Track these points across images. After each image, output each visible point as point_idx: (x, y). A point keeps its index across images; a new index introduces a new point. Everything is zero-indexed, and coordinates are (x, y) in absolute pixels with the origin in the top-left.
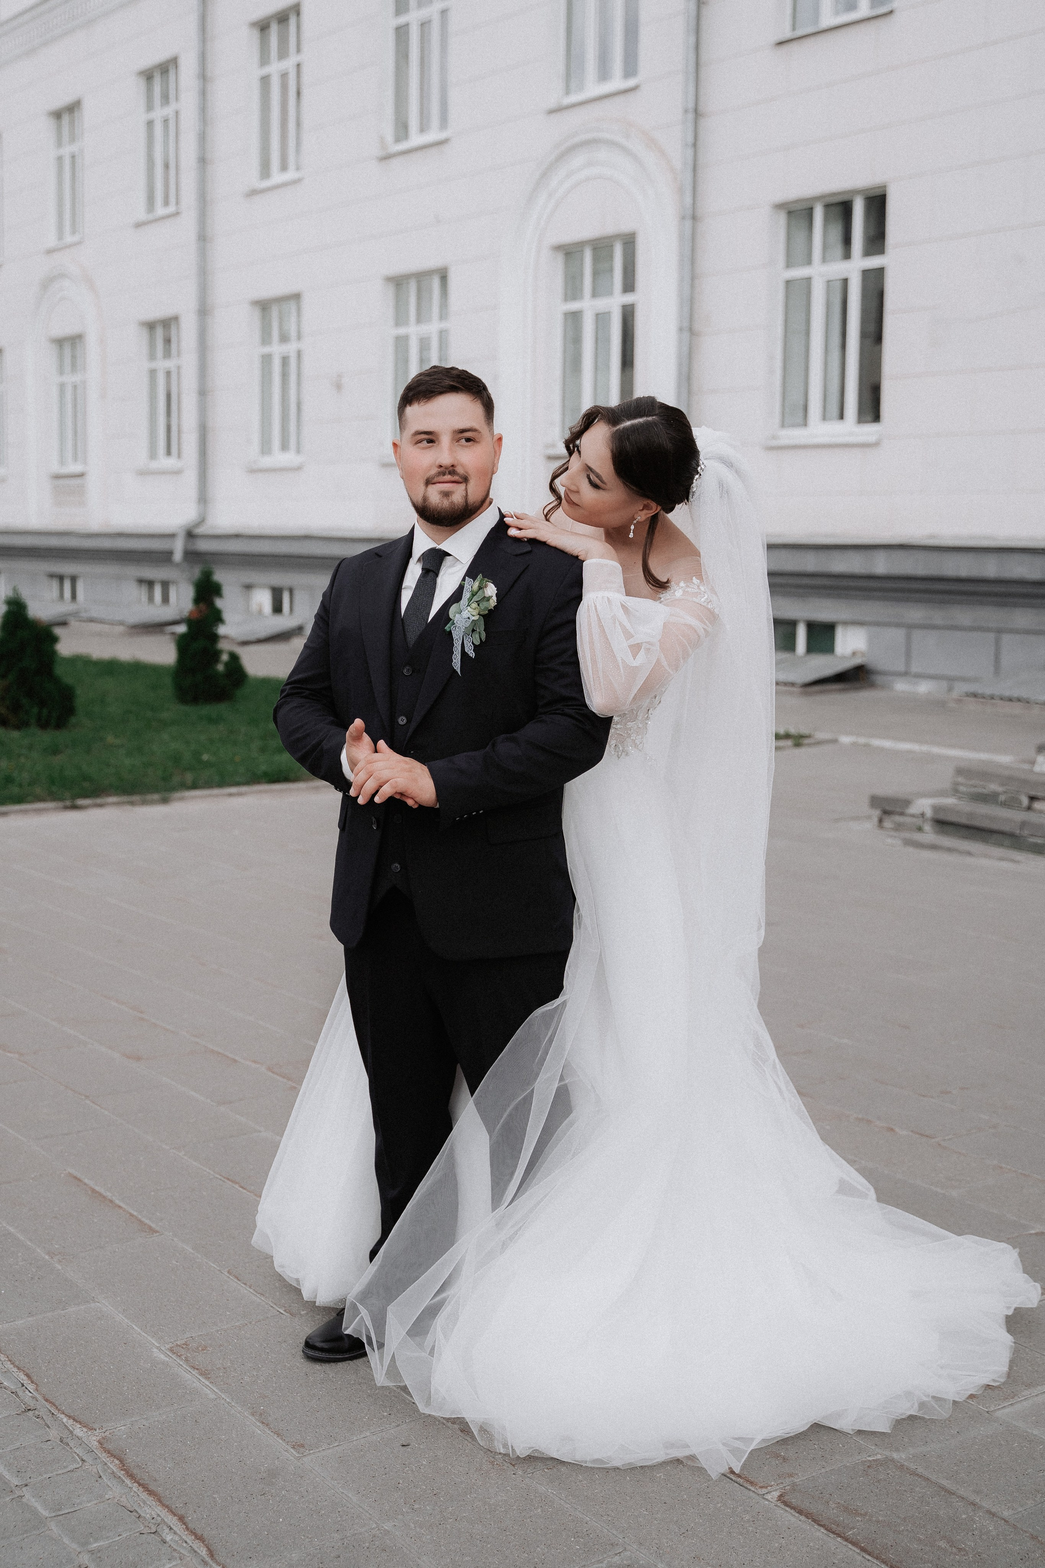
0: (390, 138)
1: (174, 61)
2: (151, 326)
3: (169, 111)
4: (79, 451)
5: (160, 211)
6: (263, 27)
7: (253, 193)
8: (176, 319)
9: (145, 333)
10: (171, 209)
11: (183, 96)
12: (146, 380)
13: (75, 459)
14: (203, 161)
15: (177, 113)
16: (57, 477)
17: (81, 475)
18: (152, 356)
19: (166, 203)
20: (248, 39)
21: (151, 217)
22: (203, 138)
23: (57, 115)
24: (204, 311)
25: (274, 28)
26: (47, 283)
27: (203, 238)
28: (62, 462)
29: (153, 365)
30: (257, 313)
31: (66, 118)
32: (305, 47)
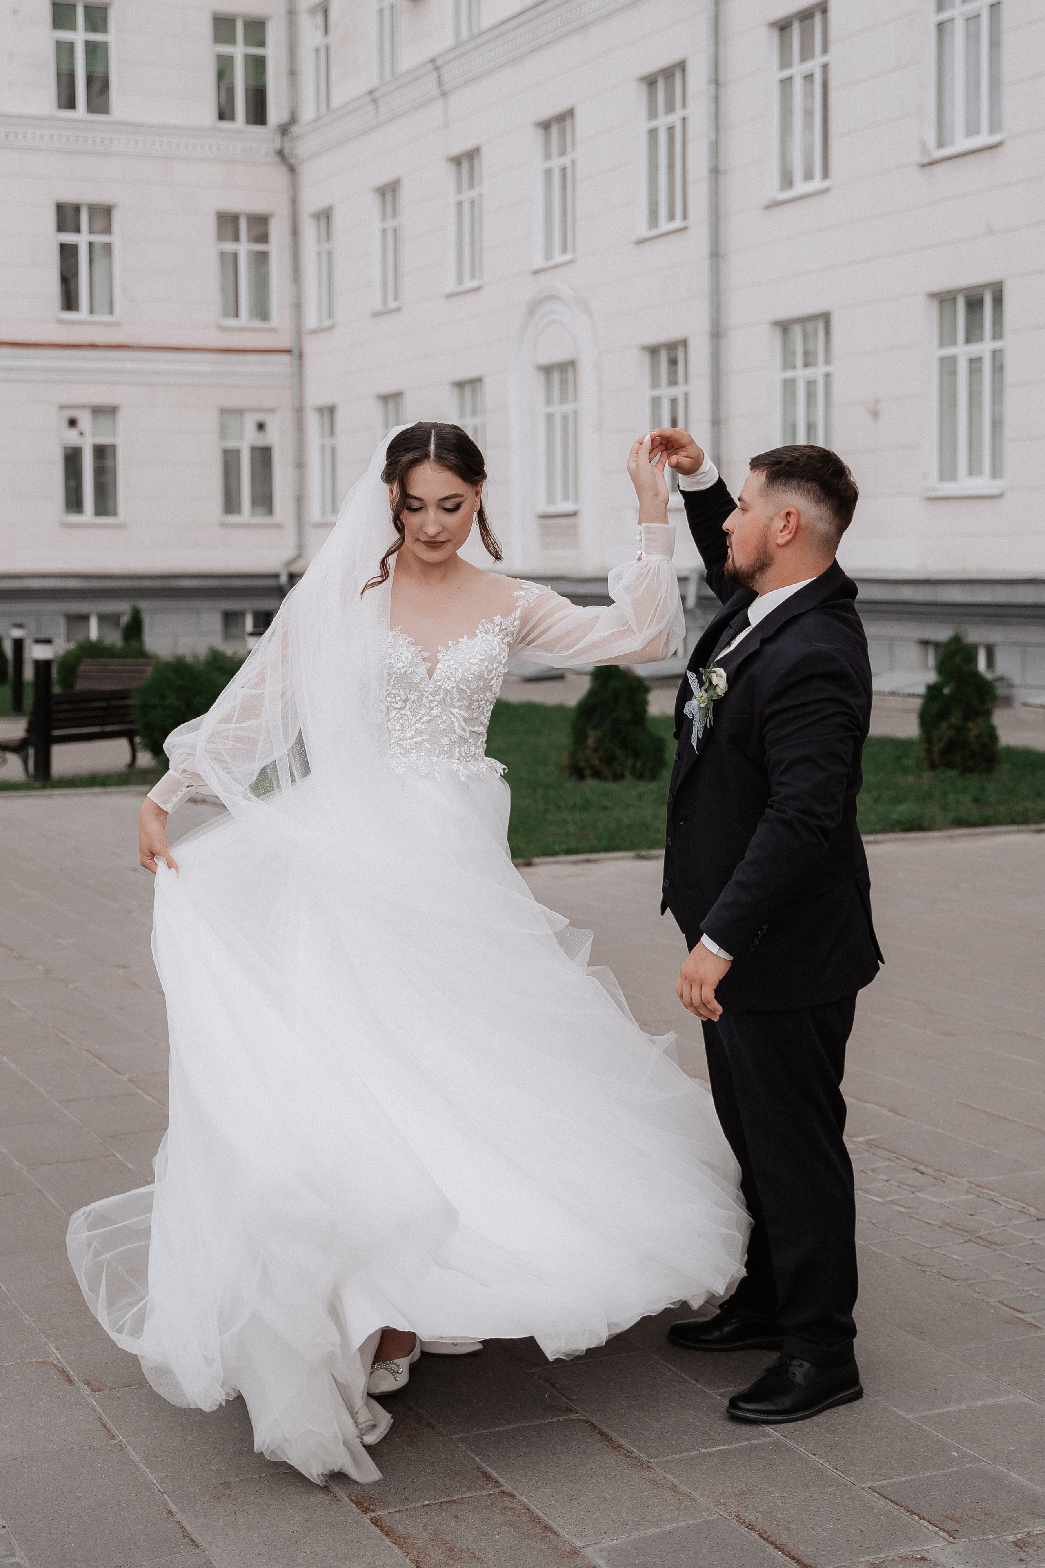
0: (932, 142)
1: (682, 66)
2: (653, 351)
3: (675, 118)
4: (571, 489)
5: (665, 226)
6: (783, 27)
7: (775, 204)
8: (684, 343)
9: (646, 358)
10: (678, 224)
11: (690, 102)
12: (647, 410)
13: (566, 498)
14: (716, 172)
15: (684, 119)
16: (544, 517)
17: (574, 514)
18: (655, 383)
19: (671, 217)
20: (769, 40)
21: (654, 232)
22: (715, 148)
23: (546, 126)
24: (717, 334)
25: (796, 28)
26: (534, 306)
27: (716, 255)
28: (550, 500)
29: (657, 393)
30: (778, 334)
31: (555, 129)
32: (833, 47)
